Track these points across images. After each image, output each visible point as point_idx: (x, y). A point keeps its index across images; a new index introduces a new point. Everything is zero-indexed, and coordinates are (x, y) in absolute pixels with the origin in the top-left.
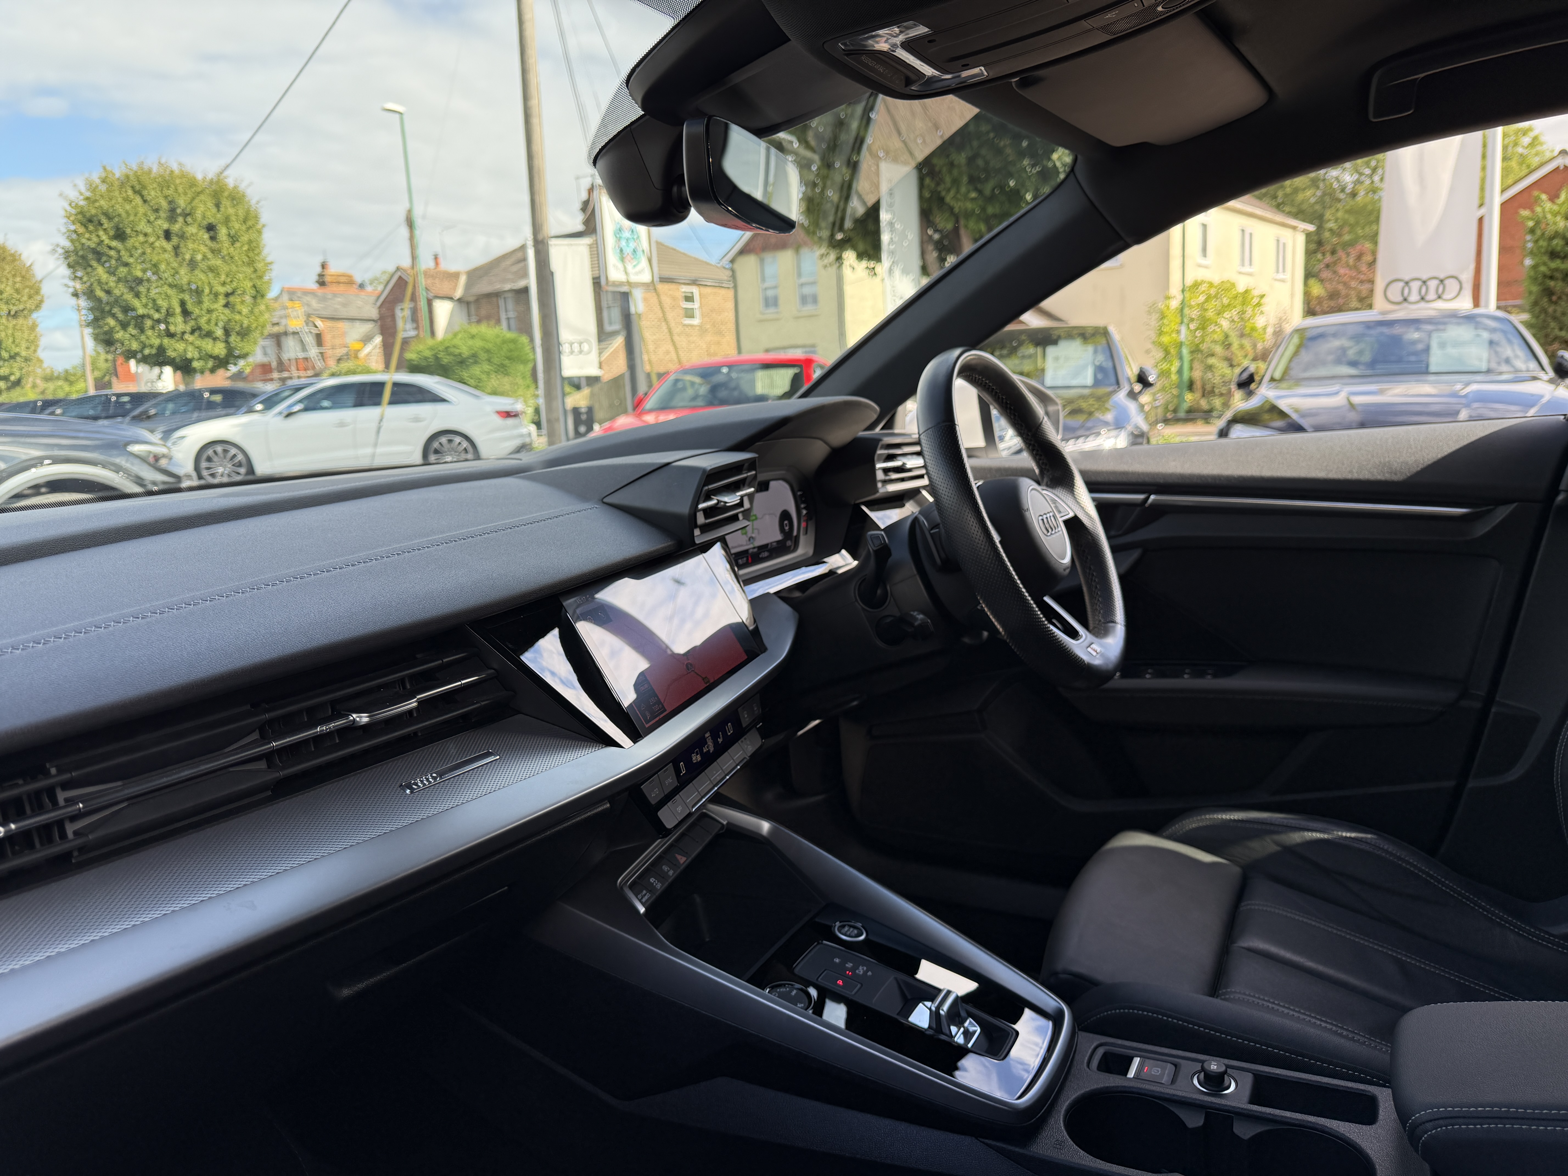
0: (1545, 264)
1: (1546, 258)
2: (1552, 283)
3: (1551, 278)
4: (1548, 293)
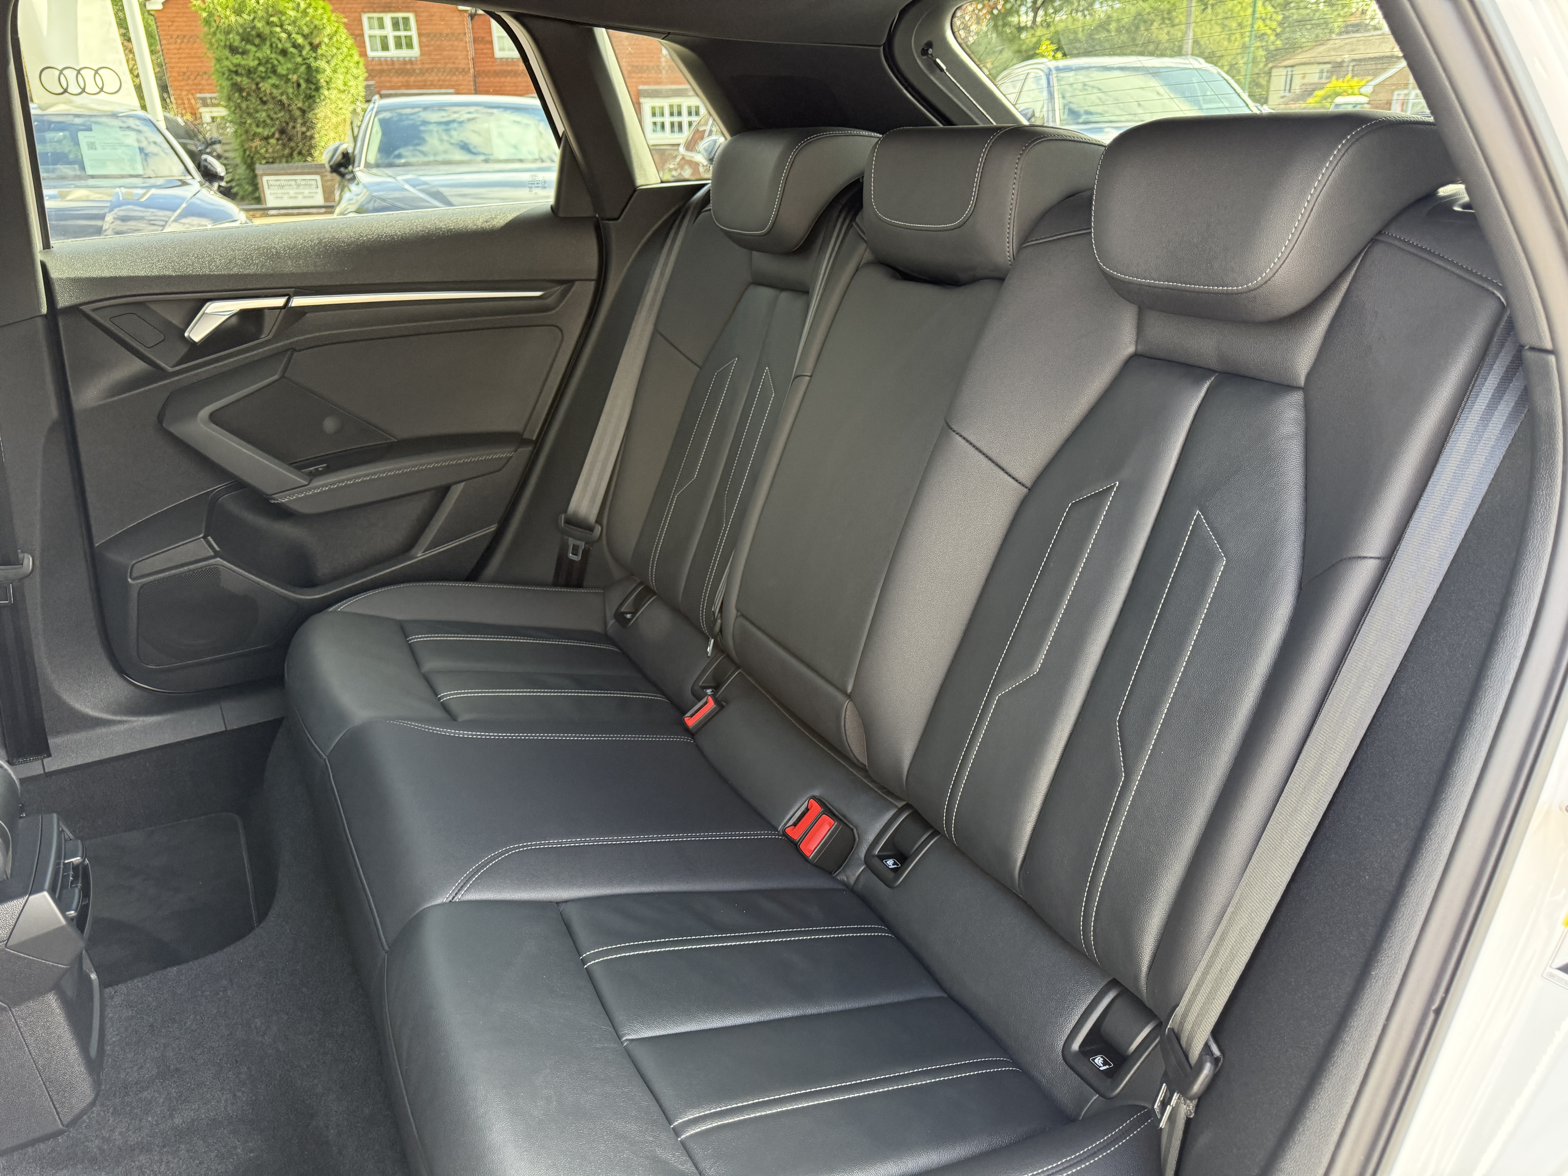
0: (227, 59)
1: (227, 52)
2: (239, 79)
3: (236, 73)
4: (237, 88)
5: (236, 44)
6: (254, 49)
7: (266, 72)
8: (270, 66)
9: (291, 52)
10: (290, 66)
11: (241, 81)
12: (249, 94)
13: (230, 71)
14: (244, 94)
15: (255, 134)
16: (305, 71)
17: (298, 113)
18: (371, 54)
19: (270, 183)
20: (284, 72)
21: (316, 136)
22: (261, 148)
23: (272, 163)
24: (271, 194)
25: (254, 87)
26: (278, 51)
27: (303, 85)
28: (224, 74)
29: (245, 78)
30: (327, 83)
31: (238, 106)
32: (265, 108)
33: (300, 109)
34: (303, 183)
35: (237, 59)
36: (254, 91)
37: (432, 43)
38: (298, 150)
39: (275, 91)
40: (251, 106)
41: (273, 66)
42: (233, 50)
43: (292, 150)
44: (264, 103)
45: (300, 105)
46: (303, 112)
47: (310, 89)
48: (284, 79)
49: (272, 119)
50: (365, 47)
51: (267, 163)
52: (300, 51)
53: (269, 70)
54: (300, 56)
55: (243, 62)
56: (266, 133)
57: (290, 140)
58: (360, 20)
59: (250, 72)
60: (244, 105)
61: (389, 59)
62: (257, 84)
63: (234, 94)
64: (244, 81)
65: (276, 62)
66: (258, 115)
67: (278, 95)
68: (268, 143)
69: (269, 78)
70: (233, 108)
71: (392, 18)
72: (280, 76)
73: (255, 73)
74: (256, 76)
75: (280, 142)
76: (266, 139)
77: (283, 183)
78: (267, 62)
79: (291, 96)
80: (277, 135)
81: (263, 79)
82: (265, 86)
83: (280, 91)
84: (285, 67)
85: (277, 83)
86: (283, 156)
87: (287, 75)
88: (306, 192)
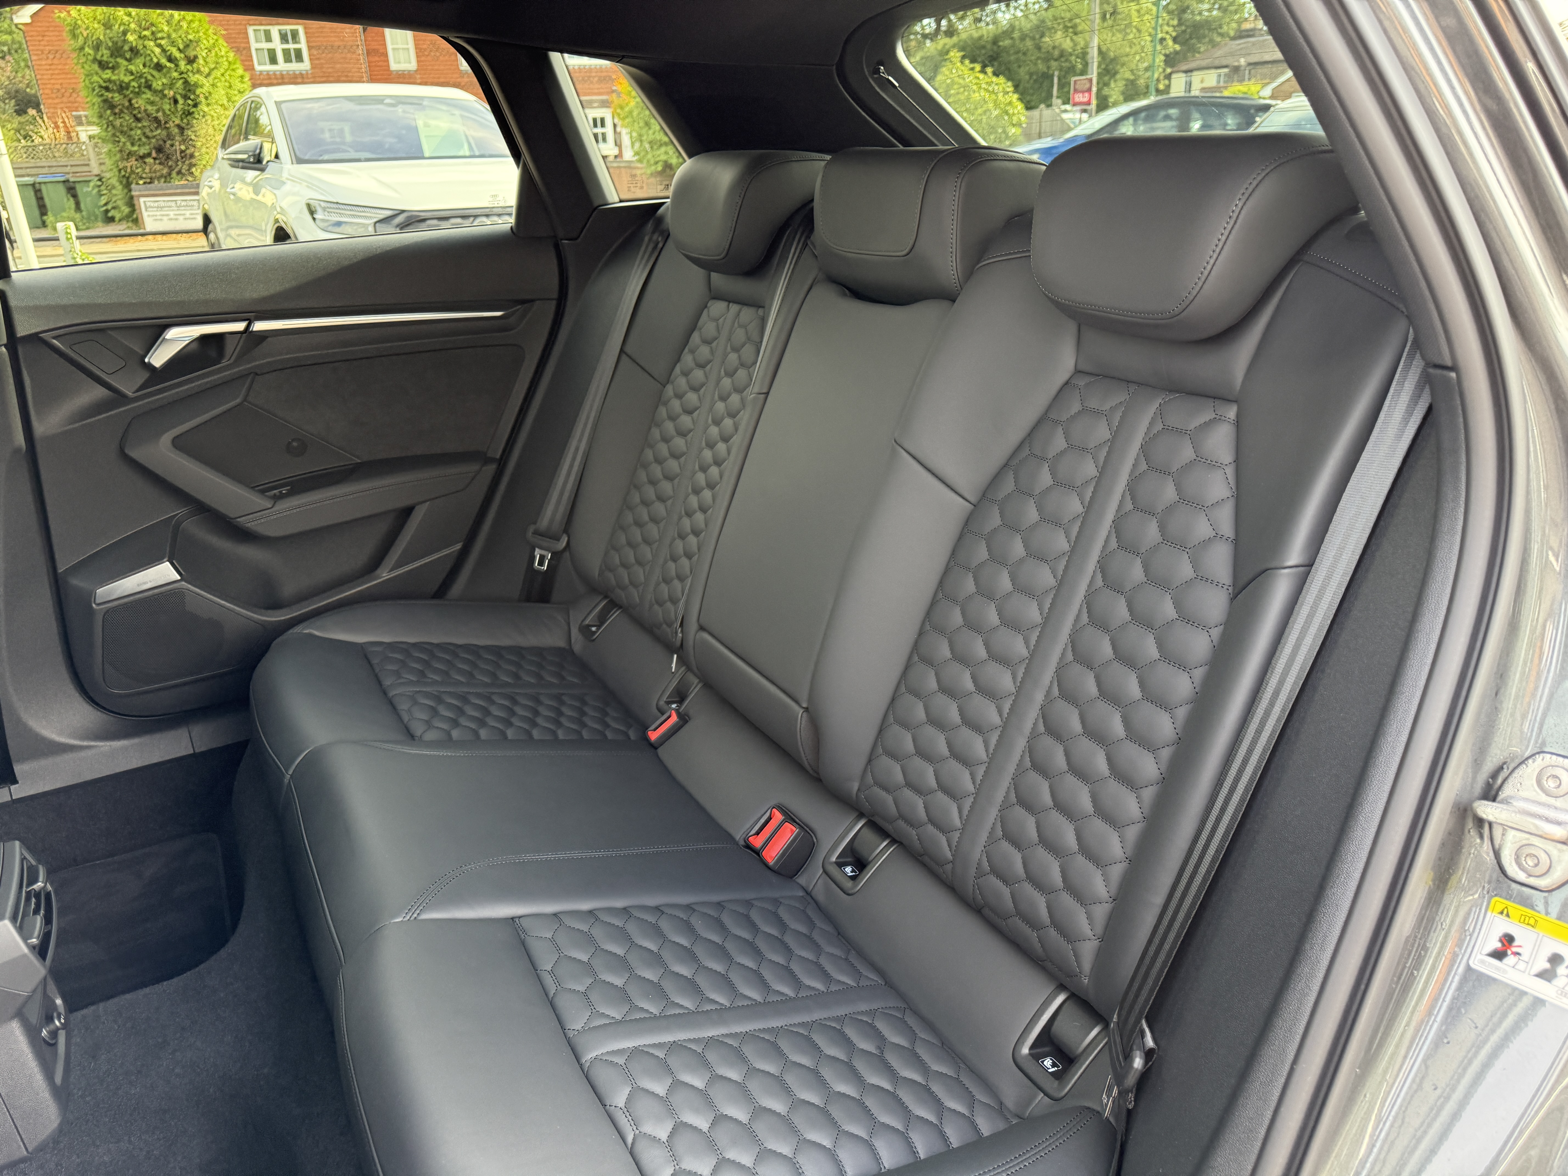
5: (105, 58)
6: (125, 63)
7: (139, 87)
8: (143, 80)
9: (166, 66)
10: (164, 81)
11: (112, 98)
12: (121, 111)
13: (101, 87)
14: (117, 111)
15: (130, 154)
16: (182, 87)
17: (176, 130)
18: (258, 68)
19: (148, 204)
20: (159, 88)
21: (196, 154)
22: (137, 168)
23: (150, 183)
24: (149, 216)
25: (127, 104)
26: (152, 66)
27: (181, 101)
28: (94, 90)
29: (116, 95)
30: (206, 98)
31: (110, 124)
32: (140, 125)
33: (178, 126)
34: (183, 203)
35: (107, 74)
36: (127, 108)
37: (324, 55)
38: (176, 170)
39: (149, 108)
40: (125, 124)
41: (147, 81)
42: (103, 65)
43: (171, 168)
44: (138, 120)
45: (177, 121)
46: (181, 129)
47: (189, 105)
48: (160, 95)
49: (147, 137)
50: (252, 61)
51: (145, 183)
52: (177, 65)
53: (143, 85)
54: (176, 71)
55: (114, 78)
56: (143, 151)
57: (168, 158)
58: (246, 33)
59: (122, 88)
60: (118, 123)
61: (278, 73)
62: (130, 101)
63: (105, 111)
64: (117, 97)
65: (149, 77)
66: (133, 133)
67: (152, 112)
68: (145, 163)
69: (144, 93)
70: (105, 126)
71: (280, 31)
72: (155, 92)
73: (127, 89)
74: (128, 92)
75: (157, 162)
76: (143, 157)
77: (162, 204)
78: (141, 77)
79: (168, 113)
80: (154, 154)
81: (138, 94)
82: (140, 103)
83: (155, 108)
84: (160, 83)
85: (152, 99)
86: (162, 176)
87: (161, 91)
88: (188, 213)
